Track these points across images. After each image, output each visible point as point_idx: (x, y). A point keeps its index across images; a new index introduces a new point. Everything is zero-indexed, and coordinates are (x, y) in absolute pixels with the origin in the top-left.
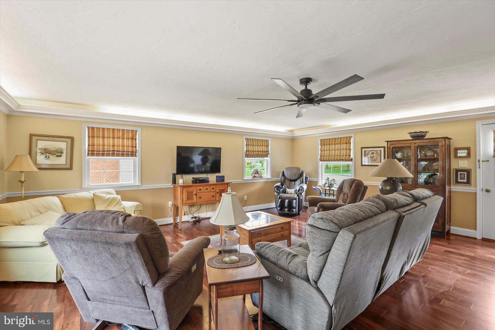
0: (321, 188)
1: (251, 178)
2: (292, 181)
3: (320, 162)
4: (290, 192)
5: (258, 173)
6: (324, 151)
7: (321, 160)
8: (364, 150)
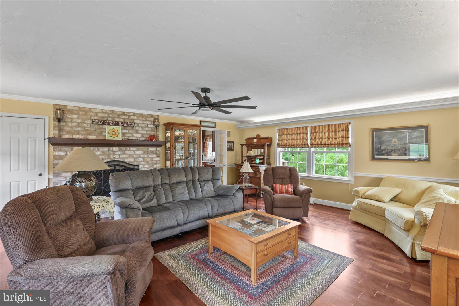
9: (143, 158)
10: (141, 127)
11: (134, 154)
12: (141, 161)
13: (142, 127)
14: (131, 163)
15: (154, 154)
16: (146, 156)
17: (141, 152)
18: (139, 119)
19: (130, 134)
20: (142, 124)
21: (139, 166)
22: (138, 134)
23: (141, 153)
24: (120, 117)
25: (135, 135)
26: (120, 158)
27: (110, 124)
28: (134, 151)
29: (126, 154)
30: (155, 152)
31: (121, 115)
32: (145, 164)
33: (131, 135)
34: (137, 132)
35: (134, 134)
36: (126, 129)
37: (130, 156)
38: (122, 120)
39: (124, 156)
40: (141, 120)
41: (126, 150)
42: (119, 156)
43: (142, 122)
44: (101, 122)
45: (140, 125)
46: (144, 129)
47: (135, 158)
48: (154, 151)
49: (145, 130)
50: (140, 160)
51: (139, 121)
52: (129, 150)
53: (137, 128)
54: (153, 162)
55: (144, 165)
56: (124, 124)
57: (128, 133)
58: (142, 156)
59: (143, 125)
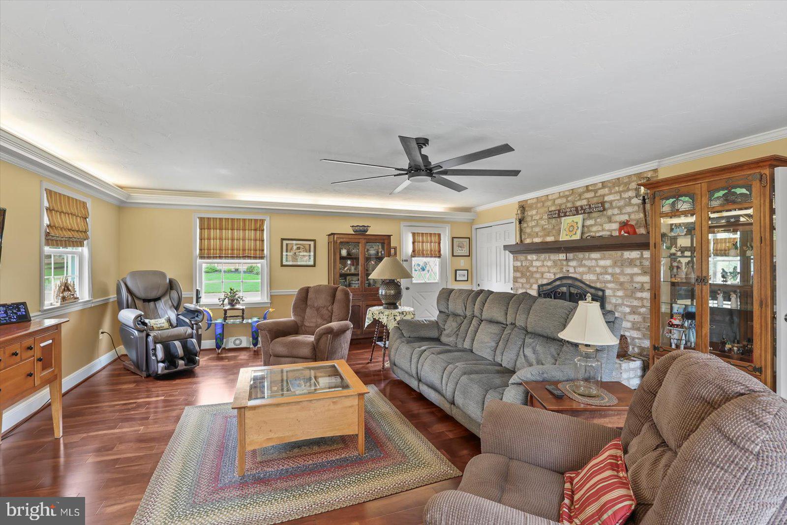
0: (210, 309)
1: (58, 305)
2: (149, 301)
3: (199, 261)
4: (159, 326)
5: (69, 290)
6: (209, 239)
7: (202, 257)
8: (285, 242)
9: (612, 275)
10: (616, 207)
11: (598, 266)
12: (610, 282)
13: (620, 208)
14: (592, 283)
15: (636, 266)
16: (618, 270)
17: (608, 262)
18: (613, 191)
19: (598, 226)
20: (618, 200)
21: (603, 291)
22: (613, 222)
23: (609, 265)
24: (583, 197)
25: (607, 226)
26: (575, 272)
27: (568, 214)
28: (596, 260)
29: (585, 266)
30: (638, 263)
31: (584, 192)
32: (617, 287)
33: (600, 228)
34: (610, 220)
35: (604, 225)
36: (591, 218)
37: (590, 270)
38: (584, 202)
39: (581, 270)
40: (616, 193)
41: (584, 259)
42: (575, 270)
43: (618, 197)
44: (556, 214)
45: (614, 204)
46: (624, 211)
47: (598, 274)
48: (637, 259)
49: (625, 213)
50: (607, 278)
51: (613, 196)
52: (589, 259)
53: (610, 212)
54: (635, 285)
55: (614, 290)
56: (585, 210)
57: (595, 225)
58: (610, 270)
59: (622, 203)
